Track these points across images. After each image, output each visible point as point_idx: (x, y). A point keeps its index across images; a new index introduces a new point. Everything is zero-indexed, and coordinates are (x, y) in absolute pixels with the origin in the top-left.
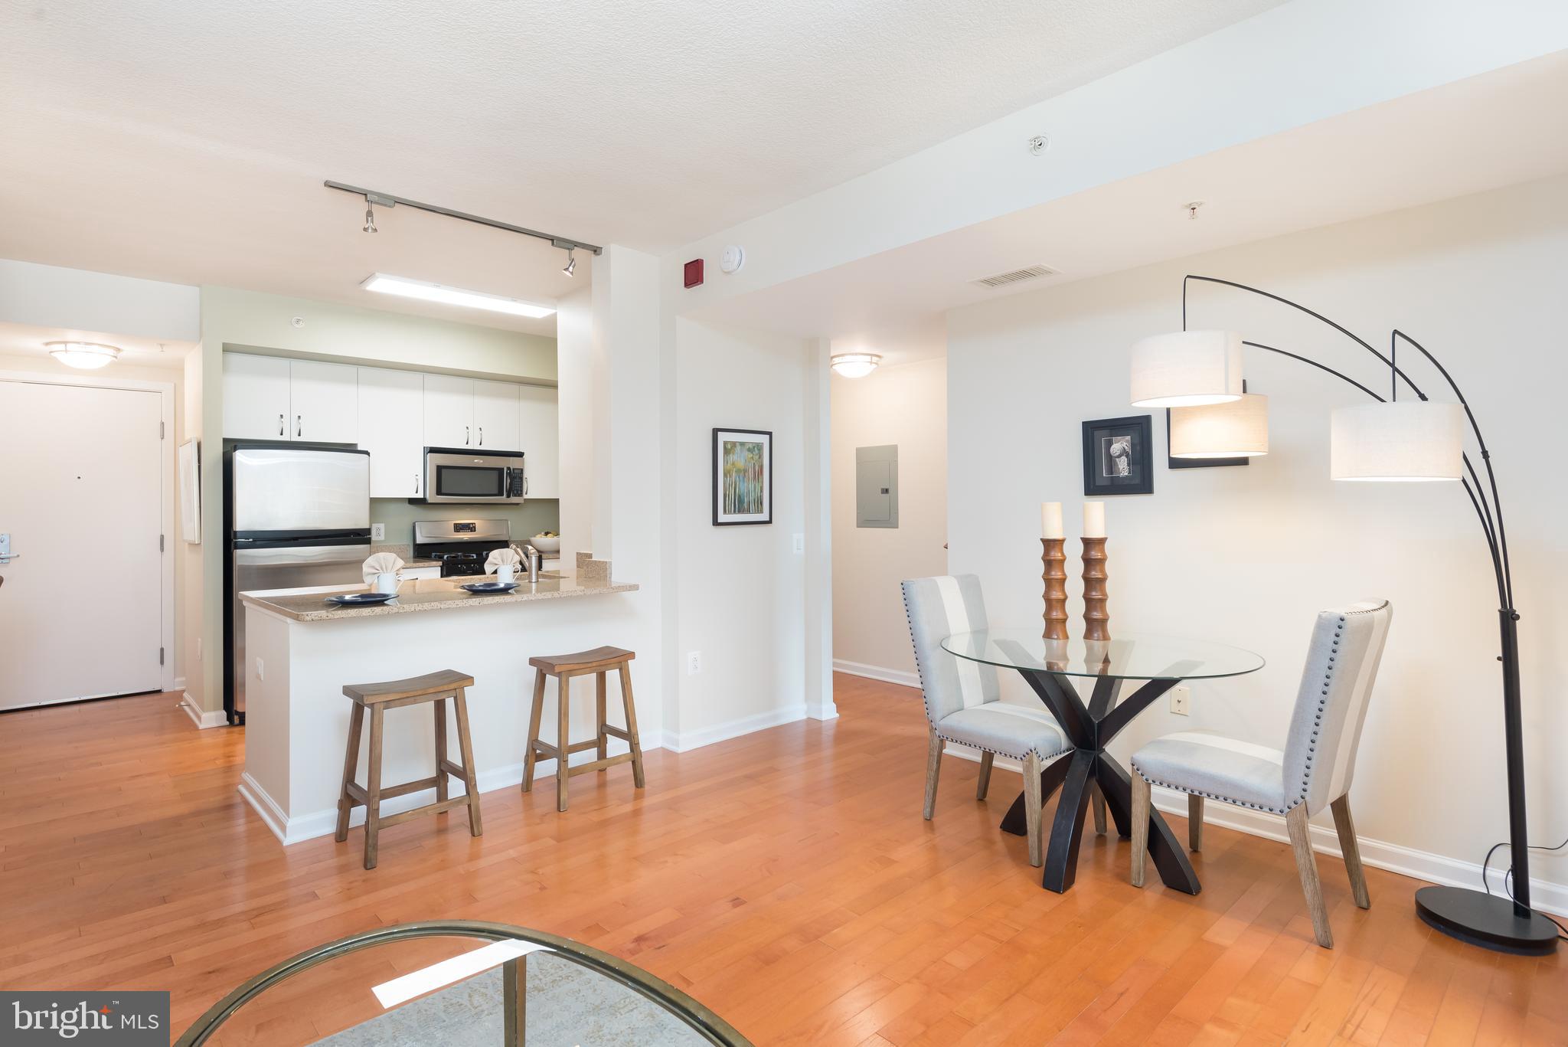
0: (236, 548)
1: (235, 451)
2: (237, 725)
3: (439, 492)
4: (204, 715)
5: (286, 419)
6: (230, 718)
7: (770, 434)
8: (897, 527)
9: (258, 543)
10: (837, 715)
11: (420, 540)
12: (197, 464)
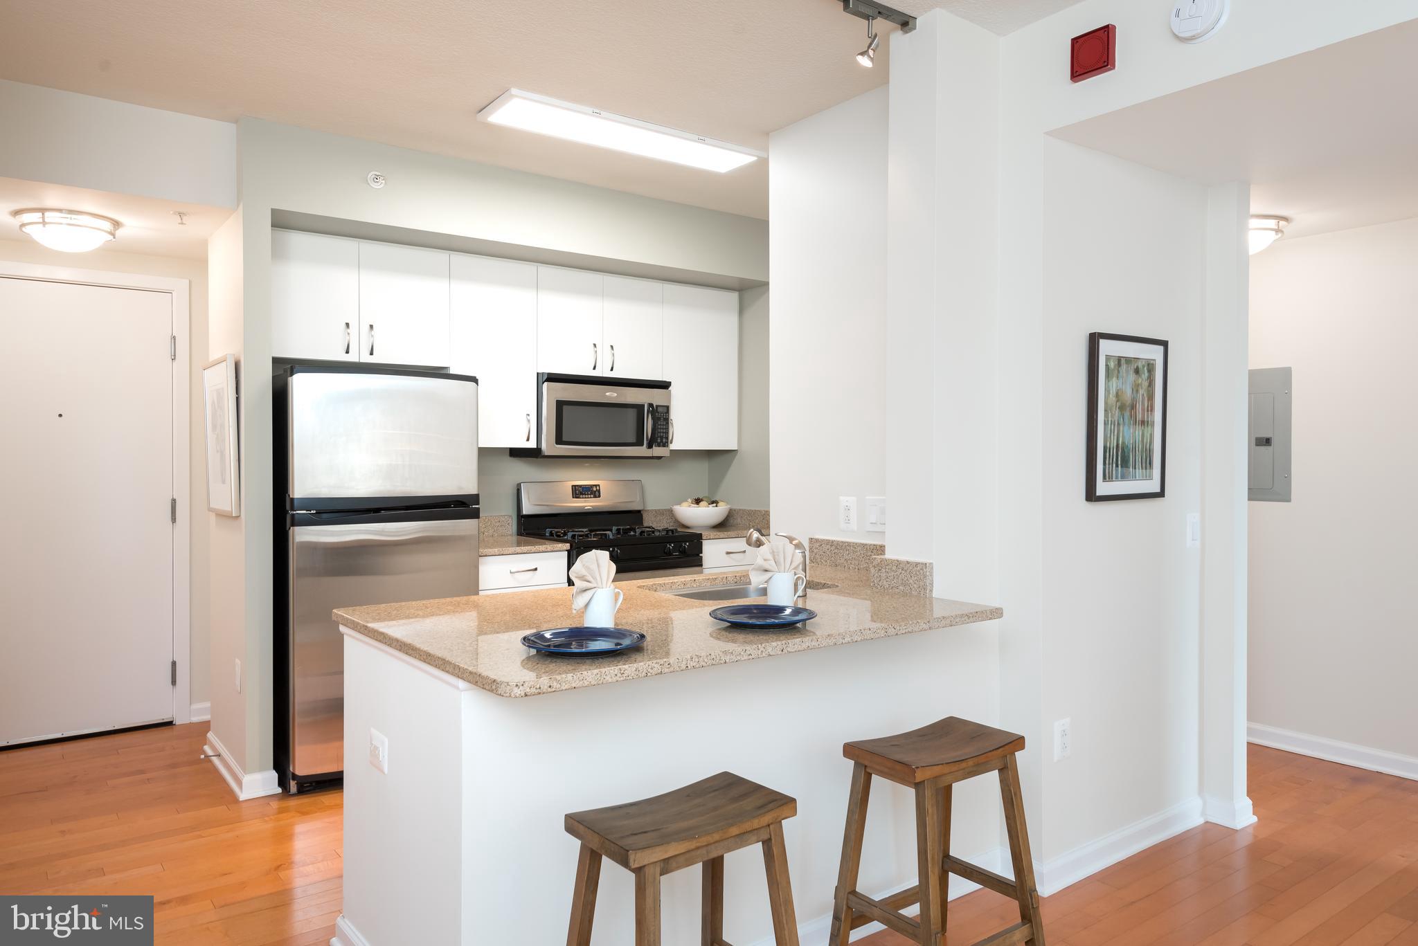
0: (293, 525)
1: (292, 375)
2: (294, 795)
3: (559, 440)
4: (247, 779)
5: (353, 329)
6: (282, 782)
7: (1165, 344)
8: (1289, 501)
9: (325, 516)
10: (1254, 819)
11: (527, 509)
12: (234, 396)
